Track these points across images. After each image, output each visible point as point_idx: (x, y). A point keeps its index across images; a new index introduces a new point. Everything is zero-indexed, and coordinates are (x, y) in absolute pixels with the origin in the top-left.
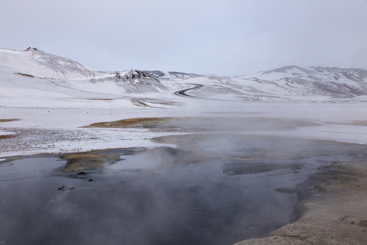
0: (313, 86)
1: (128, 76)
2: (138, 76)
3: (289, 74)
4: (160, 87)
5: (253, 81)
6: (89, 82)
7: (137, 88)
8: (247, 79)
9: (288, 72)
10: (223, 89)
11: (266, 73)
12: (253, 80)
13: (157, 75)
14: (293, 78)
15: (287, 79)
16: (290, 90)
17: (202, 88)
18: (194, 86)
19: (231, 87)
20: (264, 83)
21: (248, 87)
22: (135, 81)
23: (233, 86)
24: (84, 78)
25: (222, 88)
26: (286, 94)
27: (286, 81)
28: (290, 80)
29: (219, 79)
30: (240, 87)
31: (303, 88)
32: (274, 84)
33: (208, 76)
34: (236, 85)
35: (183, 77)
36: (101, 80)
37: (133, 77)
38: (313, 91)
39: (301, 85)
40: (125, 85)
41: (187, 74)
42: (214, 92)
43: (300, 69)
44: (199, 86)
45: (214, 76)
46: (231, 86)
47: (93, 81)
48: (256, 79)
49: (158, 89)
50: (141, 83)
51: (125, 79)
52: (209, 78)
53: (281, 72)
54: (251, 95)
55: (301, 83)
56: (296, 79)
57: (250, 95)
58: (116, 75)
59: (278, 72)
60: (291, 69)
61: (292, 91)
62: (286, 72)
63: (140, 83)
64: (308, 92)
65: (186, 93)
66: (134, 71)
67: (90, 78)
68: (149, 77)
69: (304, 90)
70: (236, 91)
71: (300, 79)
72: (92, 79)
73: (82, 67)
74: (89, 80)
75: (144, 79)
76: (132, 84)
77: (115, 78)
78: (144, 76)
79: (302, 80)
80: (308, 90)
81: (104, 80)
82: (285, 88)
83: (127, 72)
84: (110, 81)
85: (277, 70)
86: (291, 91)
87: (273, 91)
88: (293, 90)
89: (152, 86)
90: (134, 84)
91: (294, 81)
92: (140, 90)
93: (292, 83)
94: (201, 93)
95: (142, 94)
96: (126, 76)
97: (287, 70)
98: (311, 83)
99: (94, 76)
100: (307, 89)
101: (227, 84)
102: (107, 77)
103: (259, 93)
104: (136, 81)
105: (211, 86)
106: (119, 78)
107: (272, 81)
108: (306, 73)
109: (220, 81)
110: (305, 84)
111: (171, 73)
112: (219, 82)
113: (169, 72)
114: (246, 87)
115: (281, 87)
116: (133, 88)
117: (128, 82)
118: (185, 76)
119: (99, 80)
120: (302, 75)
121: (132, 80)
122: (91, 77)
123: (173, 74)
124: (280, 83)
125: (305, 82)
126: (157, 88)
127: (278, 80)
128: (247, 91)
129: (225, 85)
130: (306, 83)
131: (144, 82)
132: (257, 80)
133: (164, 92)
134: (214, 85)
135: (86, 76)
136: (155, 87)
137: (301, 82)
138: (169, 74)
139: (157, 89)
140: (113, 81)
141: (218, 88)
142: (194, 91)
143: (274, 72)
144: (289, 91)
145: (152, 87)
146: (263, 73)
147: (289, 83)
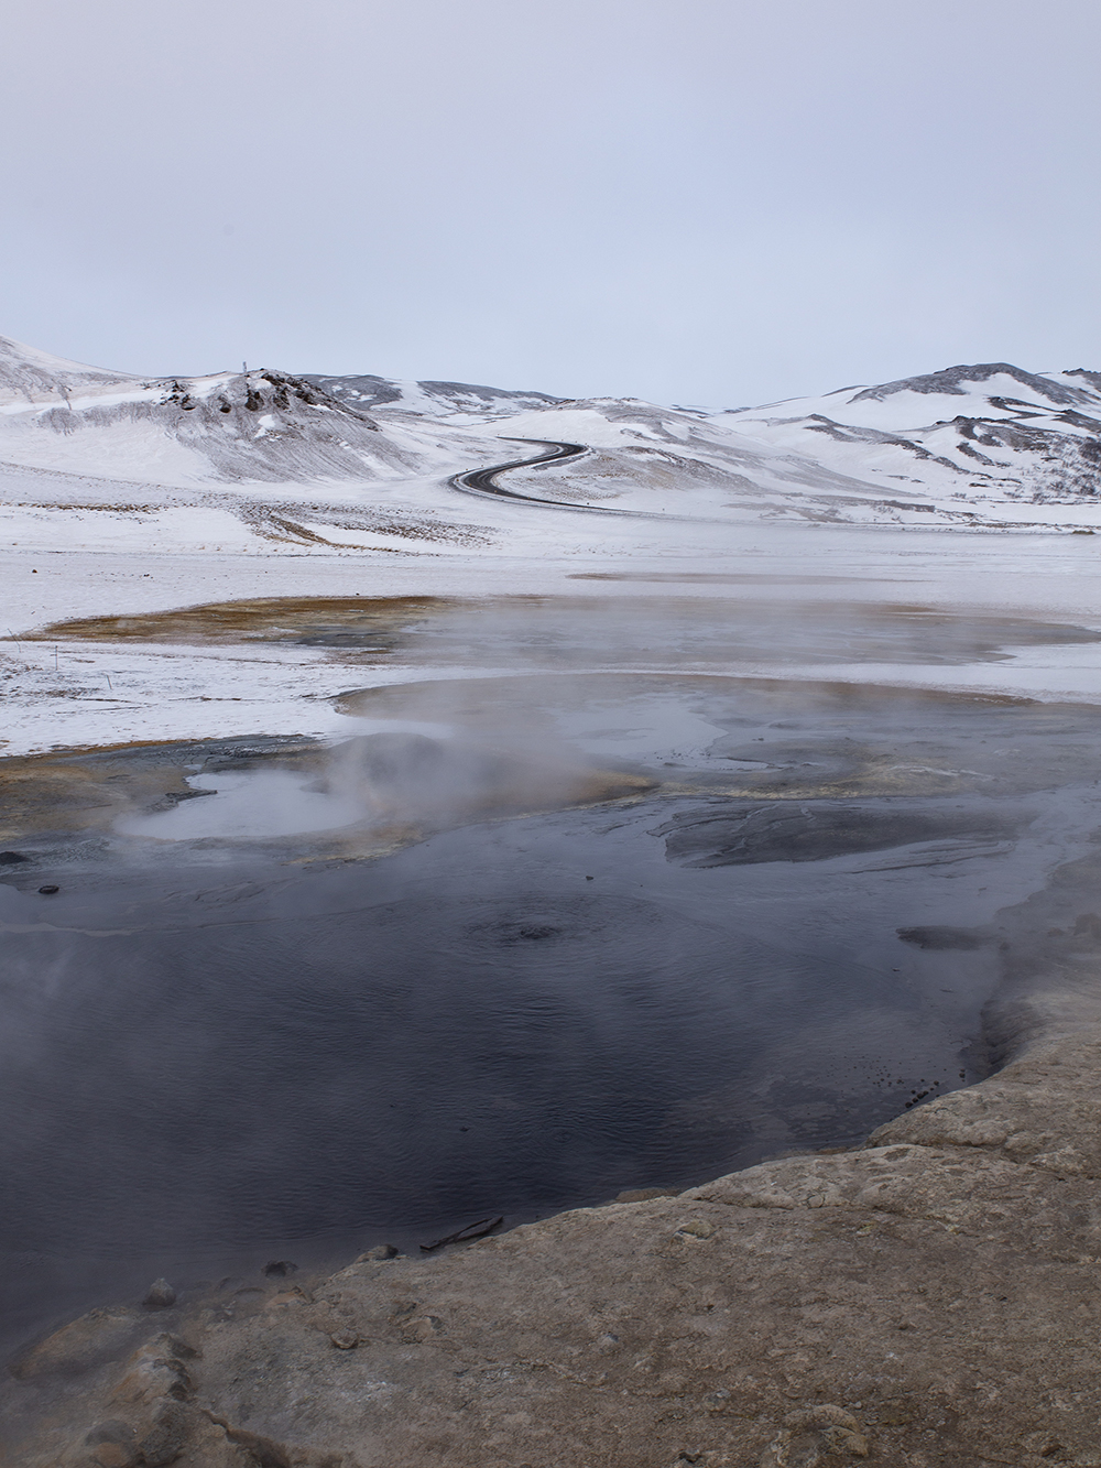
0: (1080, 458)
1: (230, 398)
2: (275, 399)
3: (974, 401)
4: (378, 454)
5: (813, 432)
6: (41, 424)
7: (271, 455)
8: (782, 422)
9: (969, 393)
10: (673, 465)
11: (872, 397)
12: (812, 428)
13: (364, 398)
14: (993, 421)
15: (966, 425)
16: (979, 476)
17: (574, 460)
18: (539, 451)
19: (708, 456)
20: (863, 439)
21: (788, 458)
22: (259, 422)
23: (719, 453)
24: (19, 406)
25: (666, 460)
26: (960, 492)
27: (961, 433)
28: (978, 431)
29: (654, 417)
30: (753, 459)
31: (1037, 468)
32: (908, 445)
33: (605, 403)
34: (732, 449)
35: (488, 408)
36: (97, 417)
37: (254, 402)
38: (1083, 480)
39: (1028, 451)
40: (215, 440)
41: (505, 395)
42: (631, 479)
43: (1023, 381)
44: (561, 450)
45: (632, 403)
46: (708, 453)
47: (61, 420)
48: (824, 424)
49: (370, 461)
50: (291, 432)
51: (215, 411)
52: (608, 415)
53: (940, 391)
54: (801, 495)
55: (1028, 446)
56: (1007, 426)
57: (795, 495)
58: (170, 394)
59: (925, 392)
60: (985, 379)
61: (988, 482)
62: (961, 393)
63: (282, 433)
64: (1058, 487)
65: (501, 481)
66: (254, 377)
67: (47, 407)
68: (329, 406)
69: (1040, 476)
70: (733, 474)
71: (1024, 428)
72: (54, 411)
73: (9, 353)
74: (40, 413)
75: (303, 412)
76: (247, 437)
77: (166, 406)
78: (306, 398)
79: (1033, 429)
80: (1059, 479)
81: (114, 416)
82: (955, 467)
83: (225, 380)
84: (143, 422)
85: (925, 384)
86: (982, 482)
87: (902, 478)
88: (990, 477)
89: (342, 449)
90: (257, 436)
91: (997, 434)
92: (282, 465)
93: (988, 444)
94: (570, 483)
95: (292, 483)
96: (220, 398)
97: (966, 384)
98: (1075, 447)
99: (66, 398)
100: (1053, 471)
101: (694, 441)
102: (128, 401)
103: (839, 487)
104: (267, 421)
105: (619, 453)
106: (186, 405)
107: (898, 434)
108: (1051, 396)
109: (658, 429)
110: (1045, 448)
111: (431, 388)
112: (655, 432)
113: (420, 384)
114: (778, 458)
115: (936, 460)
116: (250, 458)
117: (229, 428)
118: (499, 404)
119: (88, 417)
120: (1035, 406)
121: (245, 418)
122: (49, 401)
123: (440, 394)
124: (932, 443)
125: (1048, 442)
126: (364, 459)
127: (924, 430)
128: (782, 479)
129: (684, 448)
130: (1051, 446)
131: (302, 427)
132: (830, 427)
133: (396, 474)
134: (632, 448)
135: (29, 396)
136: (354, 452)
137: (1027, 440)
138: (421, 390)
139: (363, 463)
140: (157, 423)
141: (649, 463)
142: (540, 473)
143: (908, 392)
144: (976, 479)
145: (342, 454)
146: (856, 397)
147: (973, 444)
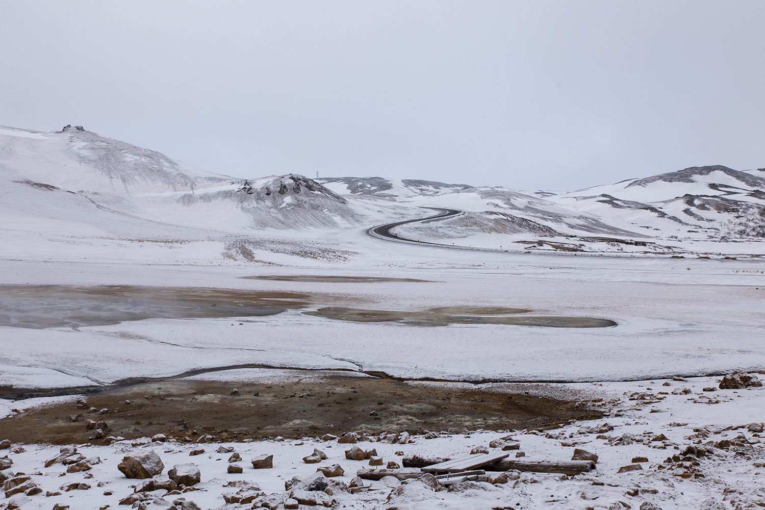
0: (758, 217)
1: (272, 188)
2: (294, 188)
3: (700, 187)
4: (342, 215)
5: (601, 203)
6: (178, 201)
7: (285, 216)
8: (585, 198)
9: (697, 182)
10: (509, 221)
11: (639, 185)
12: (600, 201)
14: (708, 196)
15: (690, 199)
16: (694, 227)
17: (448, 218)
18: (436, 213)
19: (532, 216)
20: (629, 207)
21: (581, 217)
22: (284, 200)
23: (539, 215)
24: (169, 193)
25: (506, 218)
26: (674, 235)
27: (686, 203)
28: (697, 202)
29: (507, 197)
30: (558, 218)
31: (730, 222)
32: (653, 210)
33: (483, 189)
34: (546, 212)
35: (437, 193)
36: (206, 198)
37: (283, 190)
38: (759, 229)
39: (726, 213)
40: (260, 209)
41: (447, 186)
42: (478, 228)
43: (731, 175)
44: (448, 212)
45: (499, 189)
46: (532, 214)
47: (188, 200)
48: (608, 199)
49: (337, 219)
50: (299, 205)
51: (263, 195)
52: (482, 195)
53: (679, 181)
54: (575, 236)
55: (727, 210)
56: (716, 199)
57: (572, 237)
58: (242, 187)
59: (671, 181)
60: (708, 174)
61: (699, 230)
62: (692, 181)
63: (295, 205)
64: (742, 233)
66: (286, 178)
67: (183, 193)
68: (321, 192)
69: (731, 226)
70: (543, 226)
71: (727, 200)
72: (185, 195)
73: (174, 168)
74: (179, 196)
75: (307, 195)
76: (276, 207)
77: (240, 192)
78: (310, 188)
79: (732, 201)
80: (743, 228)
81: (214, 197)
82: (680, 222)
83: (271, 180)
84: (227, 200)
85: (670, 177)
86: (695, 230)
87: (648, 227)
88: (701, 227)
89: (324, 213)
90: (281, 207)
91: (708, 204)
92: (290, 221)
93: (702, 209)
94: (440, 230)
95: (292, 230)
96: (266, 188)
97: (695, 177)
98: (756, 210)
99: (192, 189)
100: (740, 224)
101: (527, 209)
102: (222, 190)
103: (603, 232)
104: (288, 199)
105: (480, 215)
106: (250, 192)
107: (650, 204)
108: (747, 183)
109: (508, 202)
110: (737, 211)
111: (408, 183)
112: (506, 204)
114: (574, 217)
115: (670, 218)
116: (274, 217)
117: (268, 203)
119: (201, 198)
120: (737, 188)
121: (277, 198)
122: (184, 190)
124: (668, 209)
125: (739, 208)
126: (334, 218)
127: (665, 202)
128: (572, 228)
129: (520, 212)
130: (741, 210)
131: (305, 202)
132: (611, 201)
133: (349, 225)
134: (487, 212)
135: (175, 188)
136: (330, 214)
137: (725, 206)
138: (403, 184)
139: (333, 220)
140: (234, 201)
141: (495, 219)
142: (424, 225)
143: (661, 182)
144: (692, 228)
145: (323, 215)
146: (630, 185)
147: (693, 209)
